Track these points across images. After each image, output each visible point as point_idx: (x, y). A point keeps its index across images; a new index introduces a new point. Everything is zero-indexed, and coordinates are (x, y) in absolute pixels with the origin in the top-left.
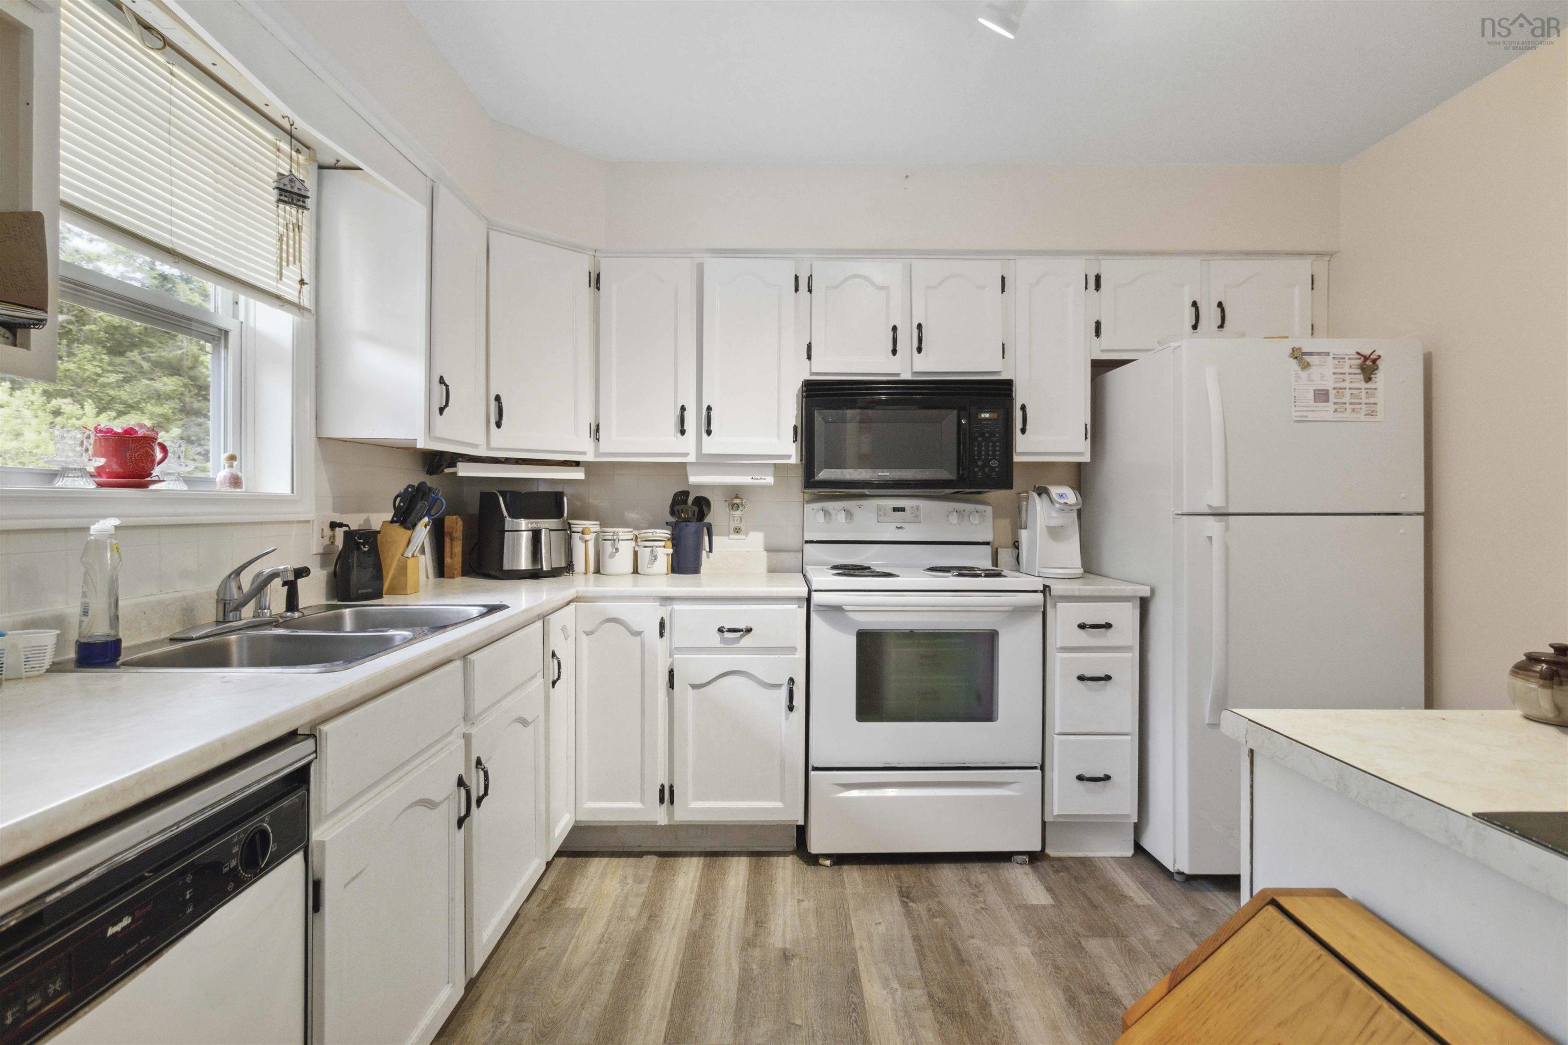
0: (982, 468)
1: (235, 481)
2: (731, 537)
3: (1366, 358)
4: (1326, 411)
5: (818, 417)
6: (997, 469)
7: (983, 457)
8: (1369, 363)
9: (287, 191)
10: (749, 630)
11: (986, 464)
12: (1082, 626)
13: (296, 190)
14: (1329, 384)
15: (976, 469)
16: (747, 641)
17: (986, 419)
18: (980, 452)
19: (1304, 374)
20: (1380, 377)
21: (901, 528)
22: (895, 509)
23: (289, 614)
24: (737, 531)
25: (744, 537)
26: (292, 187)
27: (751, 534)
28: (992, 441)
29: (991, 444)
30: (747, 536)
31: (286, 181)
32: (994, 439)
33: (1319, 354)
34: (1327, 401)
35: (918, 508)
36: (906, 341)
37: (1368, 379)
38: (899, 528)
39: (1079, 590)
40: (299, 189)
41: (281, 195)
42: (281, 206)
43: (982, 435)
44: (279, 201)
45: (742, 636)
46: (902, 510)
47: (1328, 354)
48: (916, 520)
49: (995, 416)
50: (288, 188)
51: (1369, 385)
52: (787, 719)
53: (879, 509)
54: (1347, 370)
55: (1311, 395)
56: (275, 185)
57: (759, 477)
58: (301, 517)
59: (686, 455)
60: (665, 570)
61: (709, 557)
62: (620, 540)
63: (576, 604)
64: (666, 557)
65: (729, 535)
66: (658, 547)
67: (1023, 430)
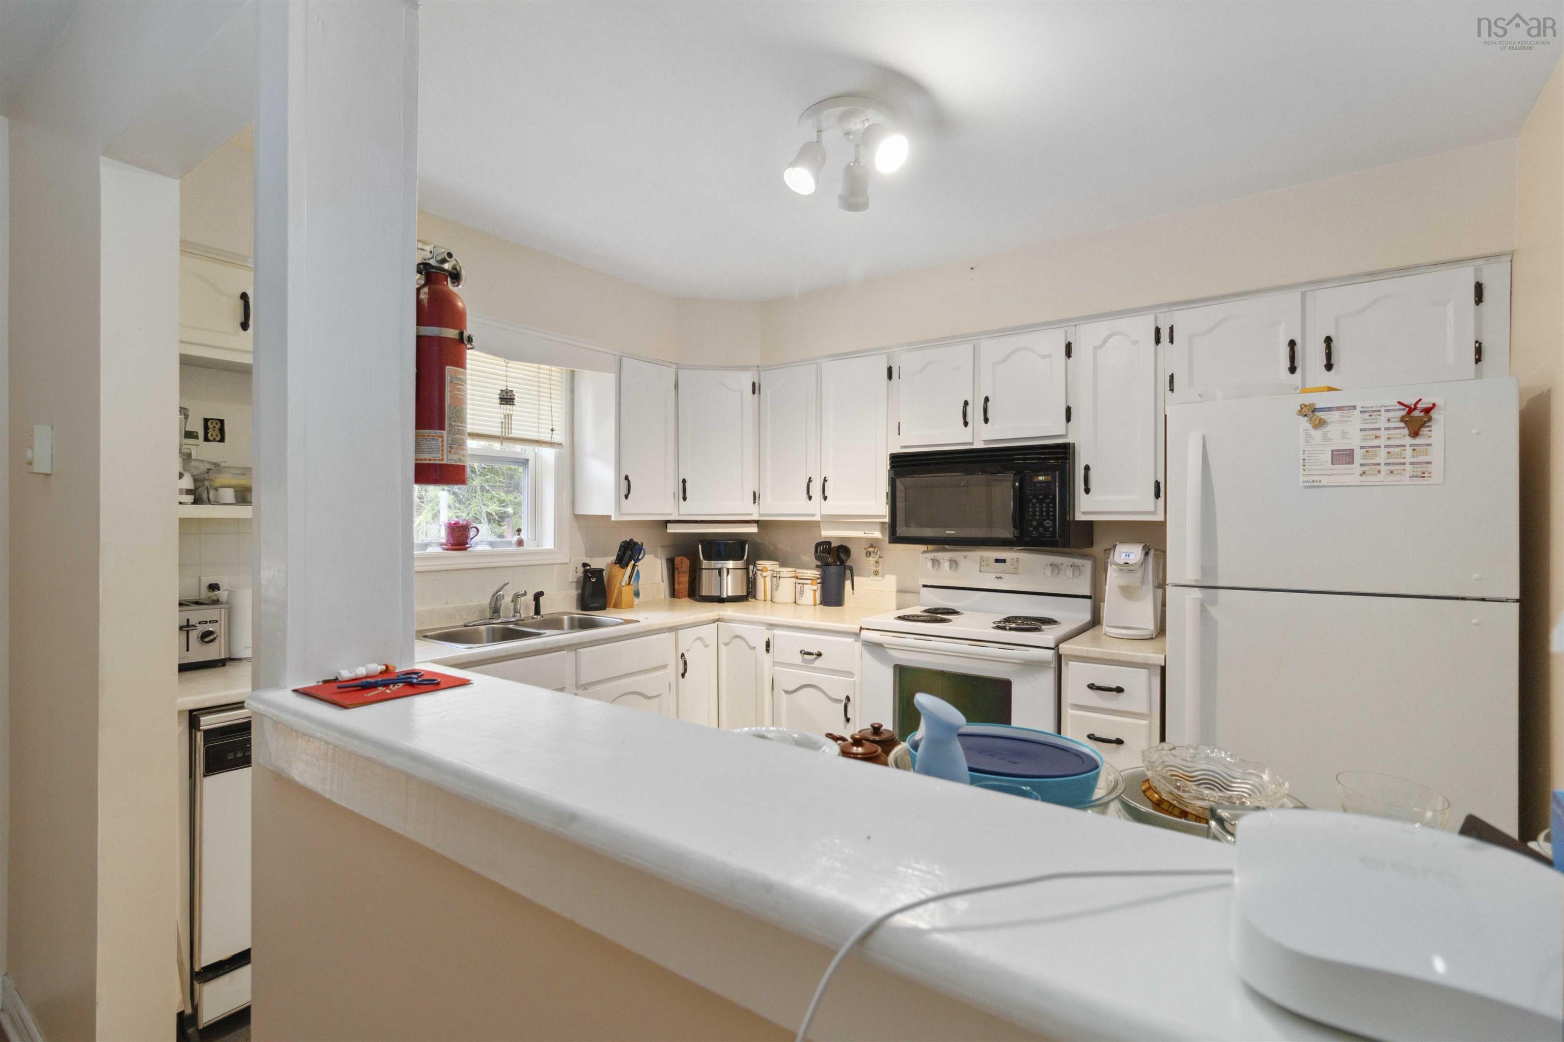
0: (1036, 528)
1: (520, 543)
2: (872, 578)
3: (1411, 410)
4: (1351, 474)
6: (1050, 529)
7: (1037, 518)
8: (1416, 413)
9: (504, 399)
10: (819, 655)
11: (1041, 524)
12: (1091, 687)
13: (509, 397)
14: (1354, 442)
15: (1031, 529)
16: (819, 663)
17: (1041, 482)
18: (1034, 512)
19: (1317, 434)
20: (1436, 432)
21: (1001, 578)
22: (997, 561)
23: (536, 616)
24: (876, 573)
25: (881, 579)
26: (507, 396)
27: (887, 576)
28: (1045, 502)
29: (1044, 505)
30: (883, 578)
31: (504, 393)
32: (1048, 501)
33: (1339, 409)
34: (1352, 463)
36: (975, 413)
37: (1415, 434)
38: (998, 578)
39: (1088, 651)
40: (511, 396)
41: (501, 401)
42: (502, 406)
43: (1036, 497)
44: (501, 404)
45: (816, 659)
46: (1004, 561)
47: (1355, 407)
48: (1015, 572)
49: (1049, 478)
50: (505, 397)
51: (1418, 441)
53: (982, 559)
54: (1382, 423)
55: (1328, 457)
56: (499, 396)
57: (869, 532)
58: (560, 561)
59: (814, 515)
60: (812, 602)
61: (853, 593)
62: (782, 577)
63: (718, 623)
64: (812, 592)
65: (869, 577)
66: (806, 584)
67: (1087, 491)
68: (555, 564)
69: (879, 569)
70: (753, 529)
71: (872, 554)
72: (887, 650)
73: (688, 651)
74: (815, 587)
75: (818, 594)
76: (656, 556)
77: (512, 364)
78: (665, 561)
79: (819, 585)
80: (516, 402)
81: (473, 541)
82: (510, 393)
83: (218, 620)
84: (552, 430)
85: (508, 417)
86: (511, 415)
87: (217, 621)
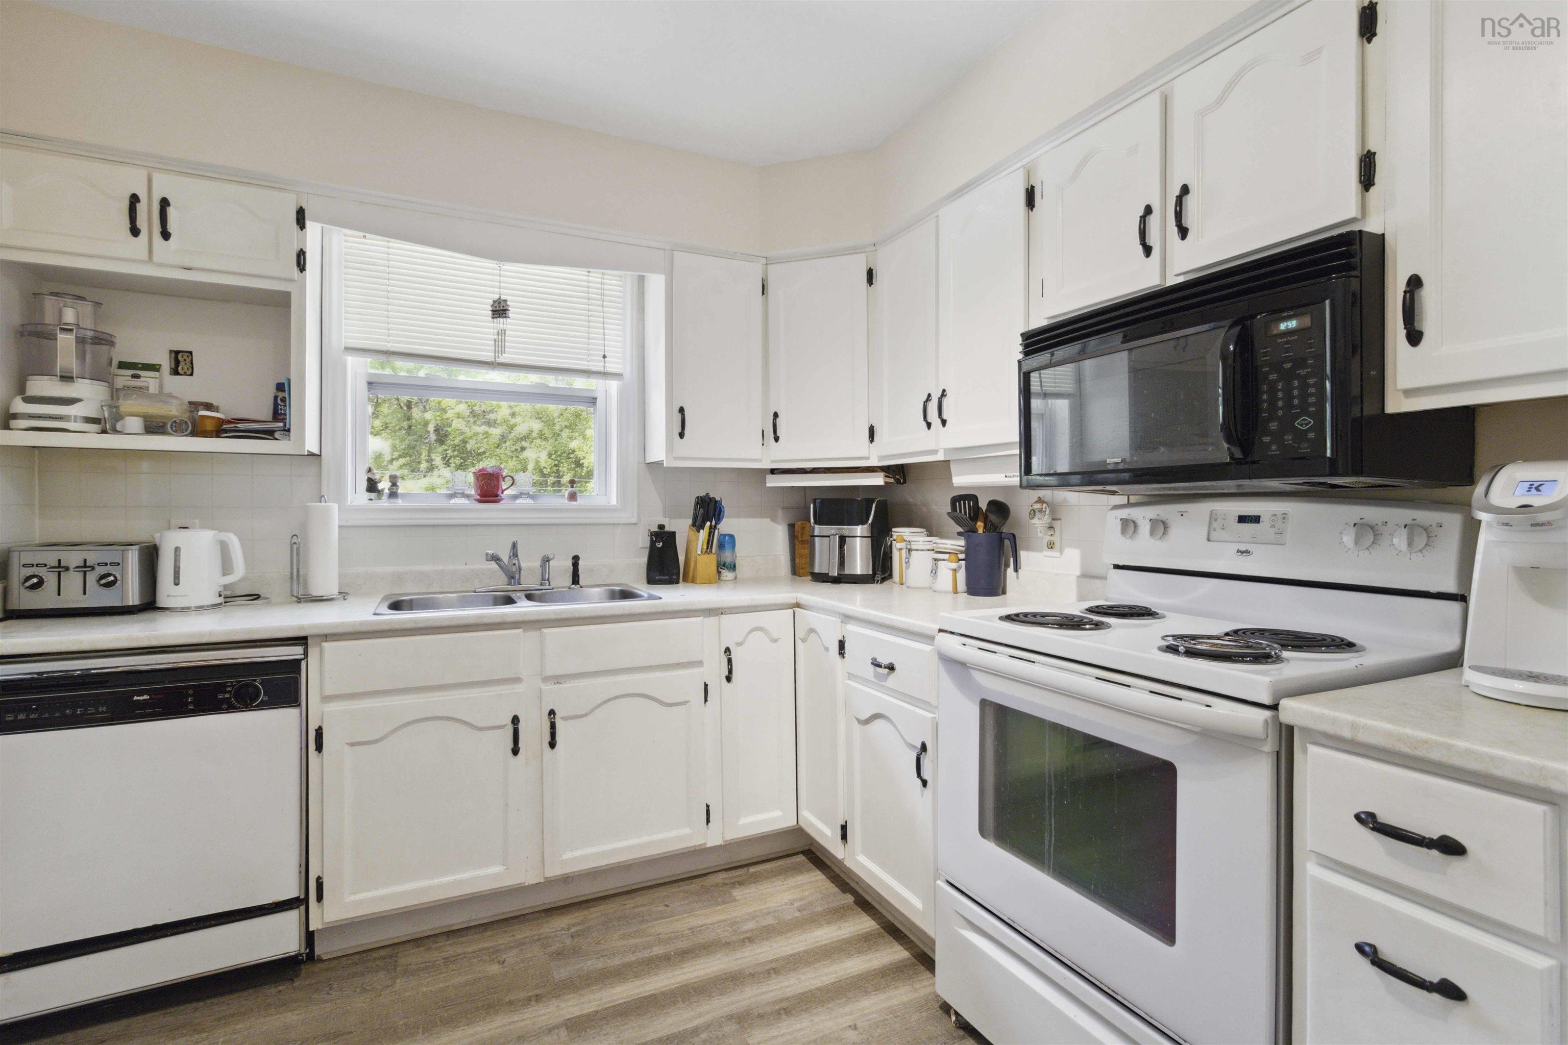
0: (1277, 437)
2: (1047, 553)
6: (1311, 435)
7: (1280, 413)
9: (497, 310)
10: (891, 668)
11: (1289, 426)
12: (1367, 820)
13: (501, 308)
17: (1289, 333)
18: (1273, 402)
21: (1247, 552)
22: (1242, 519)
24: (1051, 546)
25: (1057, 554)
26: (499, 307)
27: (1066, 551)
28: (1298, 377)
29: (1296, 383)
30: (1061, 554)
31: (496, 304)
32: (1302, 372)
35: (1285, 516)
36: (1162, 226)
38: (1242, 552)
39: (1354, 726)
40: (503, 307)
41: (493, 314)
42: (495, 320)
43: (1278, 366)
44: (493, 318)
45: (889, 674)
46: (1256, 519)
48: (1278, 540)
49: (1307, 321)
50: (498, 308)
53: (1213, 517)
56: (491, 309)
58: (623, 521)
59: (935, 452)
60: (950, 587)
61: (1018, 578)
62: (914, 550)
63: (796, 609)
64: (951, 572)
65: (1041, 551)
66: (940, 560)
67: (1414, 337)
68: (618, 524)
69: (1056, 539)
70: (878, 480)
71: (1037, 514)
72: (971, 670)
73: (739, 644)
74: (954, 565)
75: (962, 576)
76: (774, 520)
77: (508, 267)
78: (787, 527)
79: (963, 563)
80: (510, 314)
81: (506, 492)
82: (503, 304)
83: (120, 562)
84: (604, 357)
85: (502, 332)
86: (505, 330)
87: (119, 564)
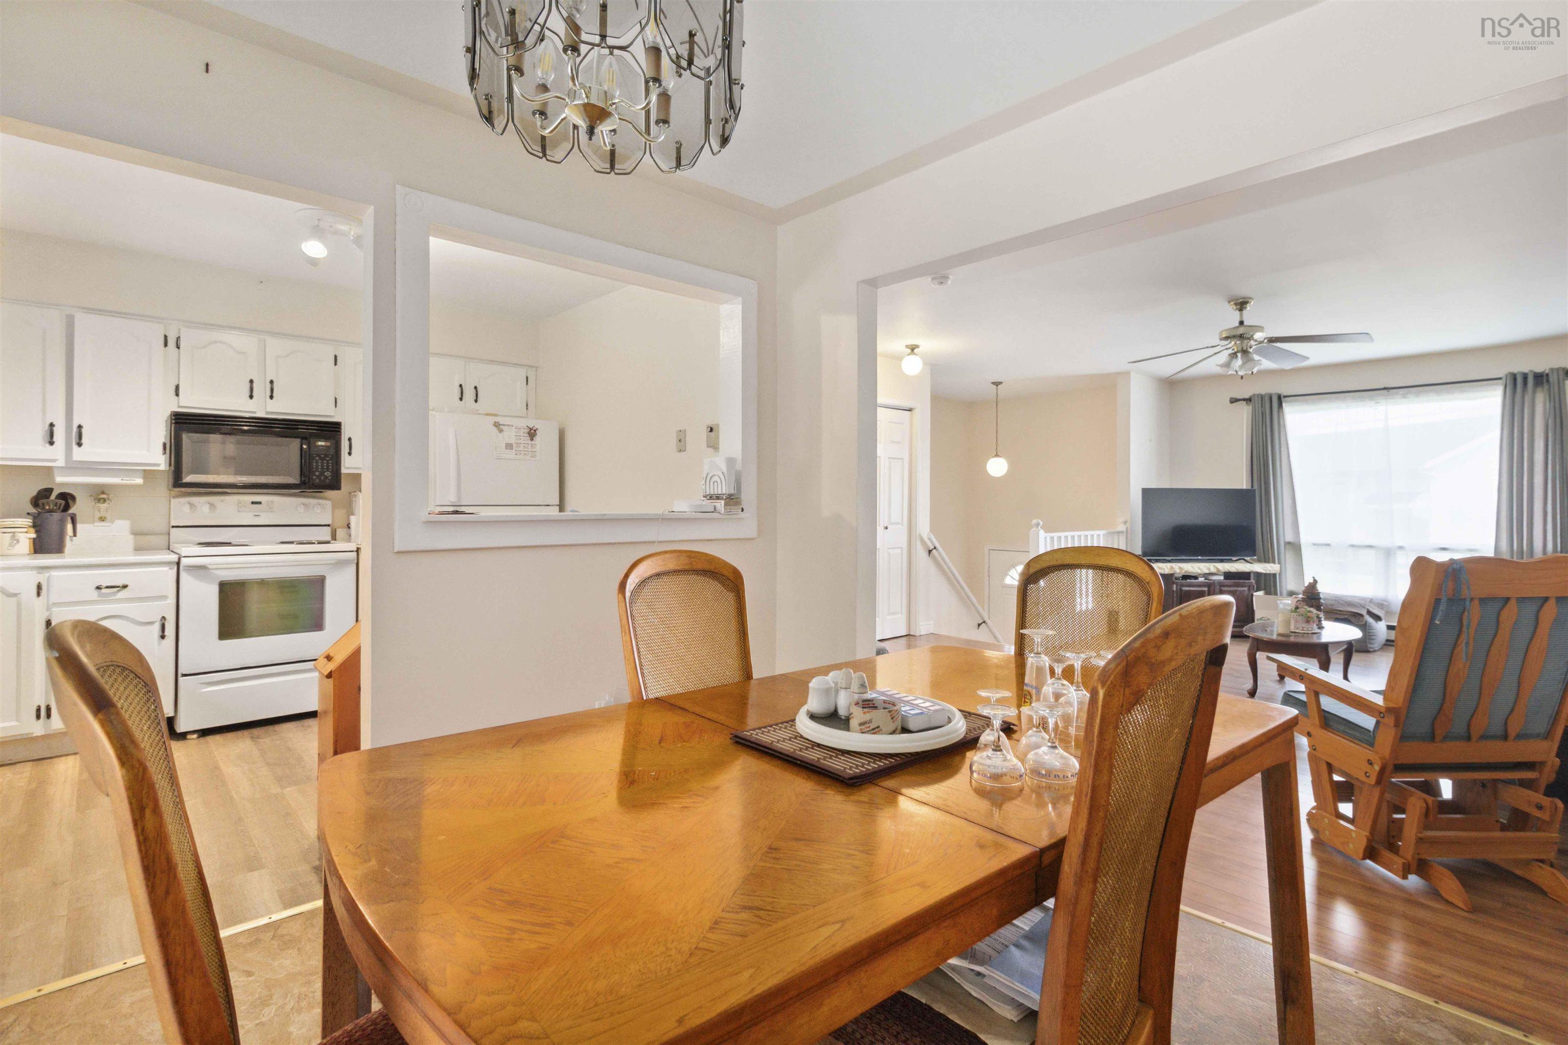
0: (318, 477)
3: (531, 430)
4: (511, 454)
5: (185, 437)
6: (330, 478)
7: (320, 470)
8: (532, 431)
10: (125, 587)
11: (322, 473)
14: (513, 440)
15: (314, 477)
16: (122, 594)
17: (322, 446)
18: (317, 466)
19: (500, 435)
20: (538, 439)
21: (258, 515)
22: (254, 503)
24: (102, 519)
27: (117, 522)
28: (325, 460)
29: (325, 462)
30: (111, 523)
32: (327, 459)
33: (508, 425)
34: (512, 449)
35: (272, 502)
36: (261, 390)
37: (532, 440)
38: (256, 516)
43: (319, 455)
45: (119, 591)
46: (260, 503)
47: (512, 426)
48: (270, 509)
49: (327, 444)
51: (533, 442)
52: (159, 644)
53: (239, 502)
54: (521, 434)
55: (504, 446)
57: (128, 479)
59: (54, 461)
61: (76, 540)
64: (20, 541)
65: (97, 523)
66: (17, 532)
67: (350, 454)
69: (109, 515)
72: (211, 570)
75: (31, 542)
79: (32, 533)
